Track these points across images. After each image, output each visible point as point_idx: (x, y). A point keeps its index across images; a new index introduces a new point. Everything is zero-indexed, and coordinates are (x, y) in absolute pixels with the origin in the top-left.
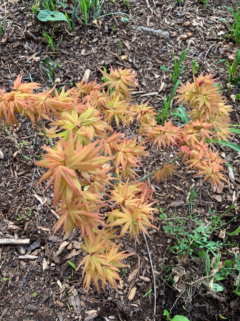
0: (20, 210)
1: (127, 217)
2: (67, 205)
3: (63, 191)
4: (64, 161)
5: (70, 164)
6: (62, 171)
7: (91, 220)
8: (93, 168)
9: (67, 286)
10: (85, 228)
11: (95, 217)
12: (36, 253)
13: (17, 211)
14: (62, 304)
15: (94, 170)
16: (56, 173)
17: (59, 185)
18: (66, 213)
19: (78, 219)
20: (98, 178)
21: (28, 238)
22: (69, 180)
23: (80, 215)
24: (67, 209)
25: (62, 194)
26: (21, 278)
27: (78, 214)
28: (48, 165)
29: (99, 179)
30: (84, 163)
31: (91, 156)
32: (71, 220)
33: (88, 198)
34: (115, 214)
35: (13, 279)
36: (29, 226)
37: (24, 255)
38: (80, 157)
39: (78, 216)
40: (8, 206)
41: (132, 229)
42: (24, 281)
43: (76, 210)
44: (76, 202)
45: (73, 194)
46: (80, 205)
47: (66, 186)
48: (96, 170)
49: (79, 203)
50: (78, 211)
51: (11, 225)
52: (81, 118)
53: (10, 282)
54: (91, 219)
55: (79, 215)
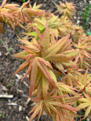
0: (9, 81)
3: (39, 82)
4: (40, 52)
6: (38, 62)
8: (67, 60)
12: (16, 102)
13: (7, 82)
15: (68, 62)
16: (32, 64)
17: (36, 76)
18: (41, 103)
19: (53, 110)
21: (12, 95)
22: (46, 71)
25: (38, 85)
26: (9, 114)
28: (24, 56)
30: (59, 55)
31: (63, 49)
33: (63, 90)
35: (5, 115)
36: (13, 89)
37: (10, 103)
38: (56, 49)
39: (53, 106)
40: (3, 79)
42: (10, 116)
43: (52, 101)
45: (49, 85)
47: (42, 77)
48: (70, 62)
49: (54, 95)
51: (4, 88)
53: (3, 116)
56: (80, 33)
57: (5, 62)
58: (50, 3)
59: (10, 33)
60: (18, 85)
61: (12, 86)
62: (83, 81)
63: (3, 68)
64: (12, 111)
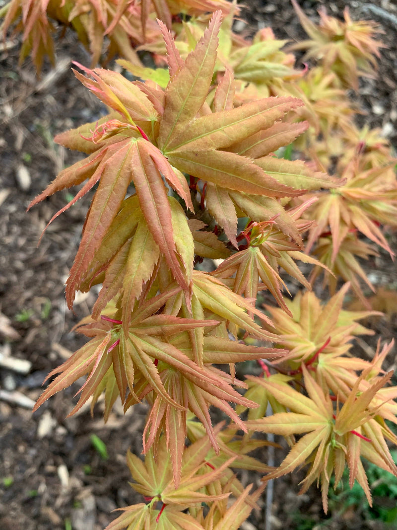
0: (29, 300)
1: (315, 414)
2: (118, 305)
3: (122, 246)
4: (158, 124)
5: (177, 144)
6: (136, 158)
7: (196, 396)
9: (78, 483)
10: (163, 421)
11: (217, 390)
12: (34, 395)
13: (22, 300)
14: (56, 519)
18: (108, 338)
19: (146, 373)
20: (267, 239)
21: (28, 359)
22: (157, 203)
23: (160, 362)
24: (116, 322)
25: (113, 257)
27: (151, 355)
29: (271, 245)
31: (261, 145)
32: (119, 369)
34: (270, 387)
36: (37, 336)
37: (10, 391)
38: (226, 129)
39: (150, 361)
40: (9, 285)
41: (323, 459)
43: (151, 335)
44: (157, 303)
45: (156, 267)
46: (172, 322)
47: (136, 227)
48: (270, 203)
49: (168, 311)
50: (157, 343)
52: (239, 55)
54: (200, 391)
55: (156, 363)
56: (376, 164)
57: (35, 217)
58: (288, 23)
59: (87, 105)
60: (63, 328)
61: (38, 322)
62: (316, 325)
63: (22, 242)
64: (10, 426)
